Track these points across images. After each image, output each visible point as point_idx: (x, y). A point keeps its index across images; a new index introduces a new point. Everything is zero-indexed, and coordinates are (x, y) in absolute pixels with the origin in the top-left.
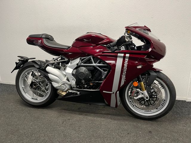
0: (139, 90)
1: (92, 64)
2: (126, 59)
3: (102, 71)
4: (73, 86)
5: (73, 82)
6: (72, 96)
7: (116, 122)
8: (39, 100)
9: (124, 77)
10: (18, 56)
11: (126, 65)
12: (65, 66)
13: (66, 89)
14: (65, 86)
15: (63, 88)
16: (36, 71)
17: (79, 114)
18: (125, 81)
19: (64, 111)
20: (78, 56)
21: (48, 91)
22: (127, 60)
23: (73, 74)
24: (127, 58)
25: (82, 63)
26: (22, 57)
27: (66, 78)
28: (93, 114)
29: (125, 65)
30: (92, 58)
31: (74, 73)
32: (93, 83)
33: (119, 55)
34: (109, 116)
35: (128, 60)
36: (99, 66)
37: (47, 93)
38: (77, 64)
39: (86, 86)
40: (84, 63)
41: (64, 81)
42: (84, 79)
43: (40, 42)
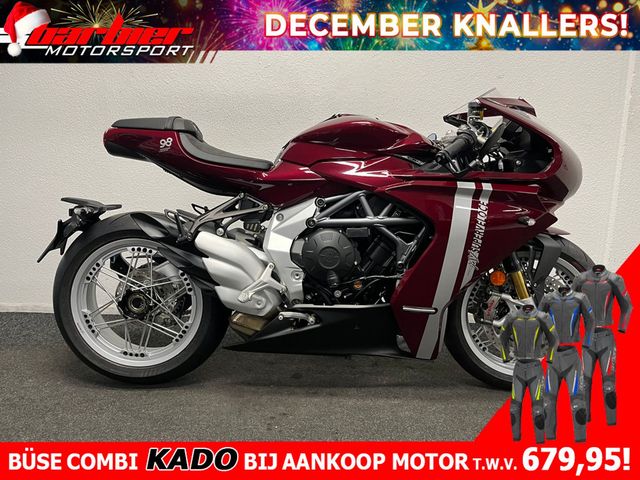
0: (509, 297)
1: (365, 217)
2: (481, 200)
3: (398, 239)
4: (292, 298)
5: (294, 284)
6: (289, 330)
7: (440, 406)
8: (153, 358)
9: (474, 255)
10: (63, 200)
11: (482, 218)
12: (259, 227)
13: (269, 308)
14: (266, 297)
15: (259, 307)
16: (145, 250)
17: (308, 394)
18: (475, 270)
19: (246, 388)
20: (308, 194)
21: (190, 322)
22: (484, 201)
23: (293, 256)
24: (484, 197)
25: (326, 216)
26: (81, 203)
27: (269, 270)
28: (353, 391)
29: (479, 217)
30: (363, 199)
31: (298, 250)
32: (364, 282)
33: (461, 185)
34: (410, 390)
35: (486, 202)
36: (389, 226)
37: (187, 327)
38: (309, 221)
39: (338, 294)
40: (332, 218)
41: (265, 281)
42: (336, 270)
43: (166, 147)
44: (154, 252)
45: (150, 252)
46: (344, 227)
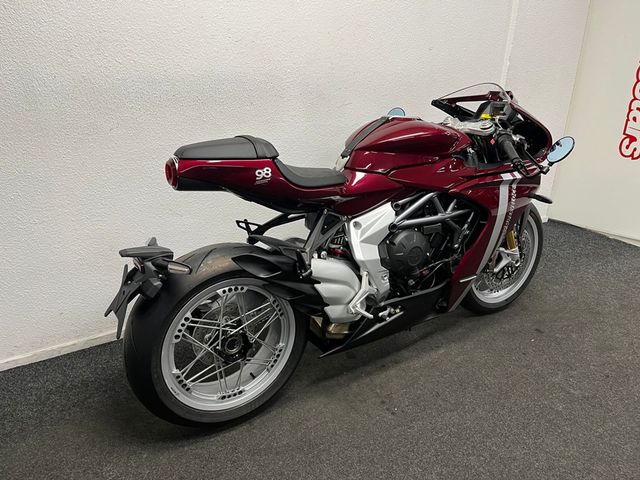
0: (503, 249)
2: (513, 186)
4: (380, 297)
5: (384, 285)
23: (383, 261)
25: (404, 219)
29: (512, 200)
32: (431, 268)
35: (515, 187)
36: (456, 219)
38: (391, 226)
39: (412, 283)
40: (408, 219)
43: (264, 178)
44: (246, 288)
45: (242, 289)
46: (419, 226)
